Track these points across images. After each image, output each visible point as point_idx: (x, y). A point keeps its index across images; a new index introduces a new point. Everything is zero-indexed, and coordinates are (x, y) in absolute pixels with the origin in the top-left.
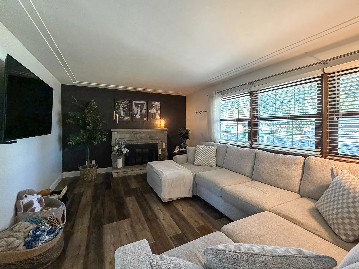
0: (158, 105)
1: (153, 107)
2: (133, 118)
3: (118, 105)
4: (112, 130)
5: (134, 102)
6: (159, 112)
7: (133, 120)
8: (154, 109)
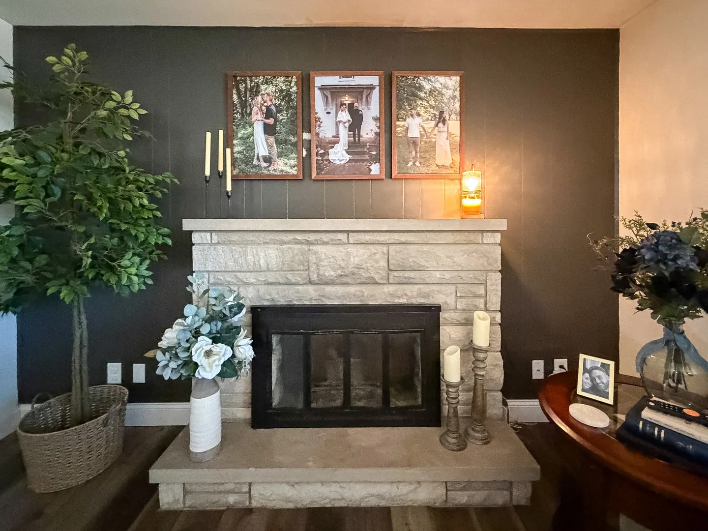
0: (448, 93)
1: (417, 105)
2: (314, 166)
3: (244, 104)
4: (188, 224)
5: (320, 81)
6: (454, 125)
7: (314, 175)
8: (426, 116)
